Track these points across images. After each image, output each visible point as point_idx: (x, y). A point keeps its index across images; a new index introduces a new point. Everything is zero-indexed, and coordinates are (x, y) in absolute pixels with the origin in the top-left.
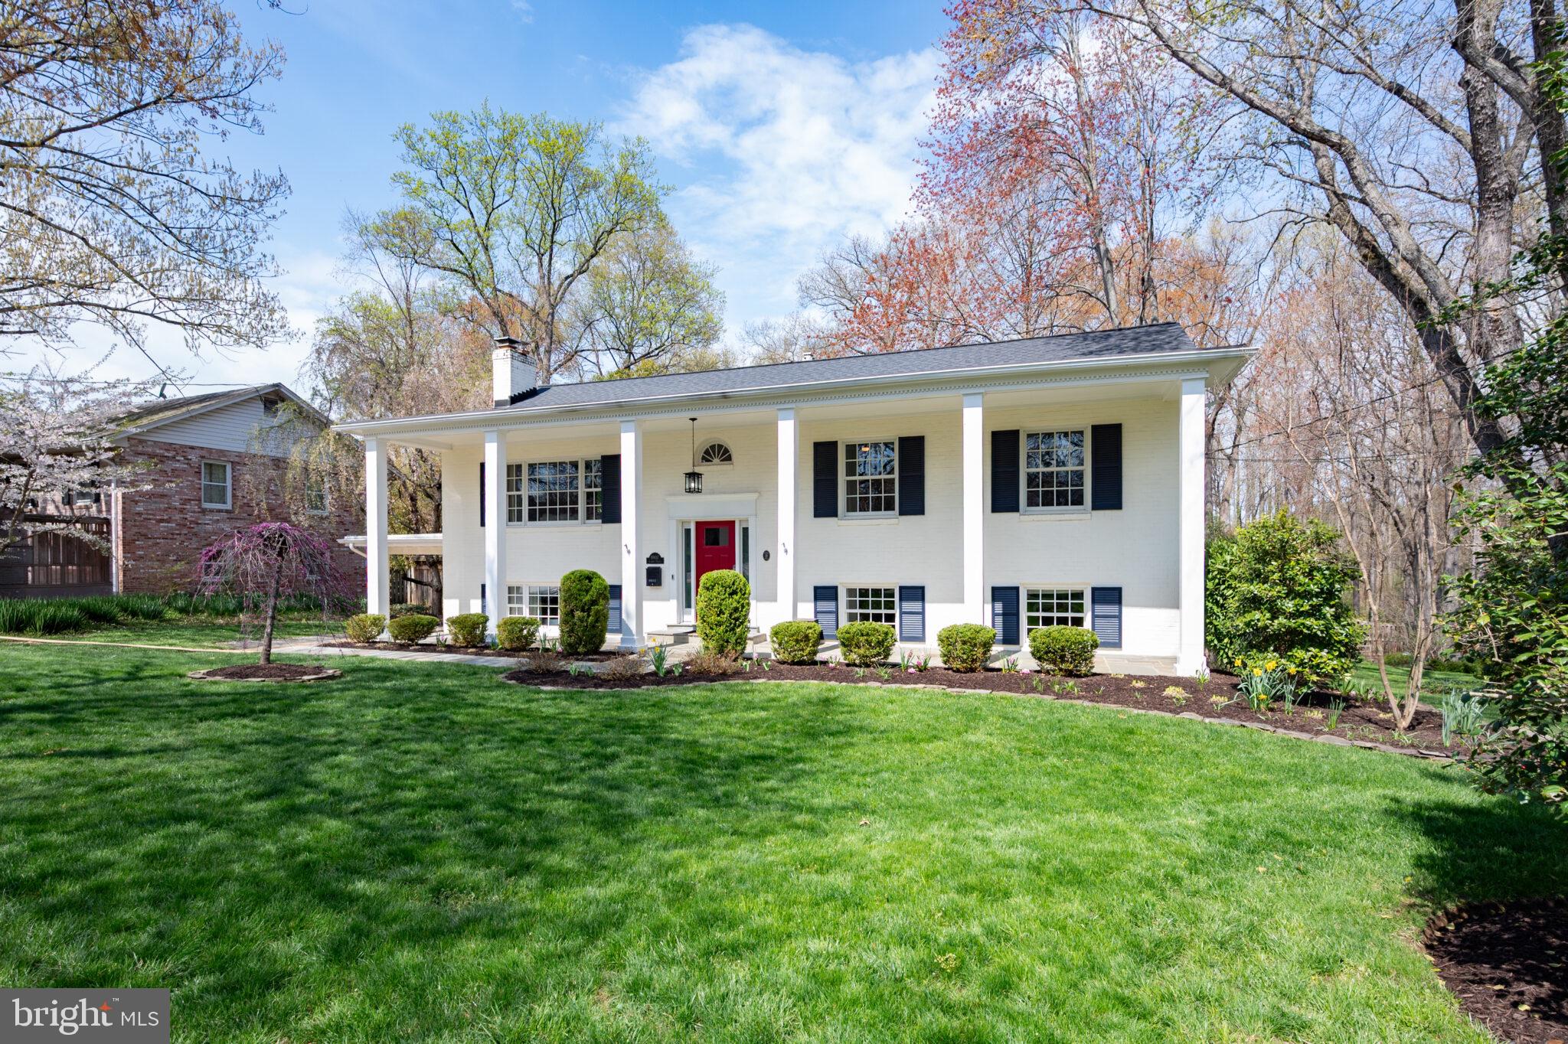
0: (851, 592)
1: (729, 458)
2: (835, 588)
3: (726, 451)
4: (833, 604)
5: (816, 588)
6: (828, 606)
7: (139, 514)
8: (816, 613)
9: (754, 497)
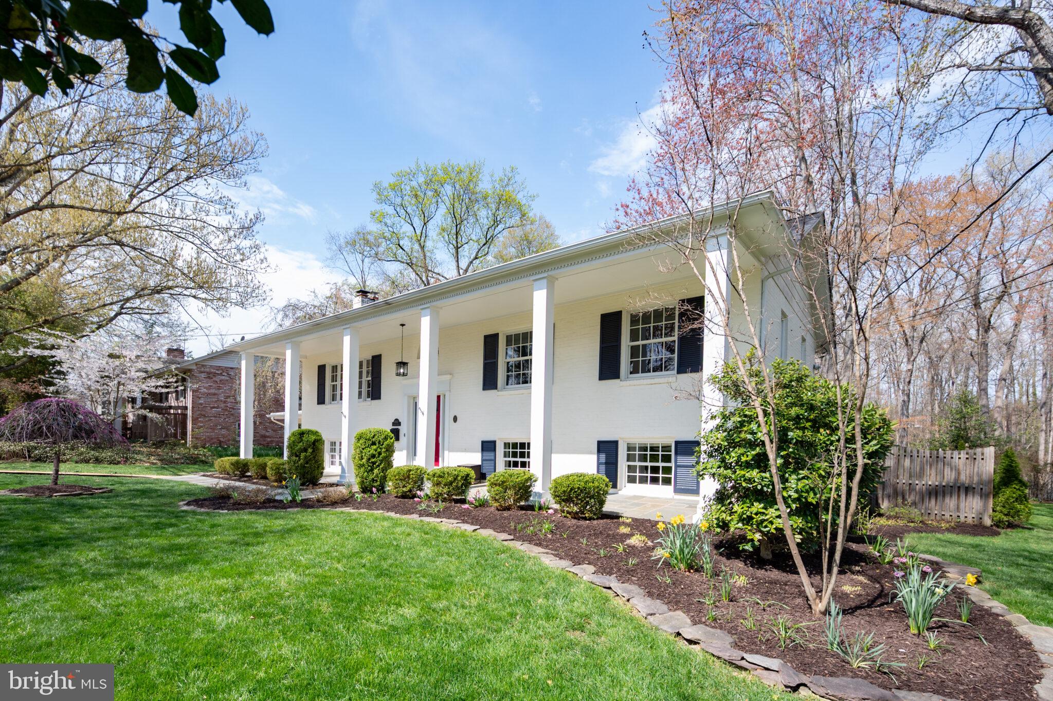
0: (507, 445)
2: (494, 442)
4: (492, 454)
5: (483, 442)
6: (489, 455)
7: (201, 404)
8: (483, 460)
9: (449, 377)
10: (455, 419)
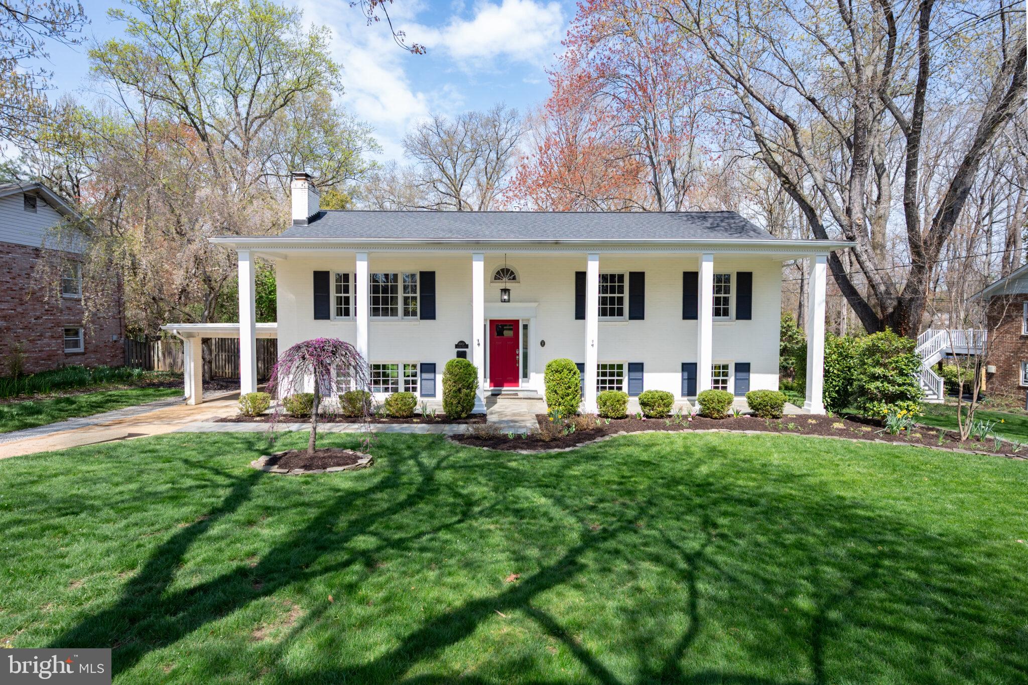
1: (514, 278)
3: (512, 273)
9: (534, 305)
10: (543, 344)
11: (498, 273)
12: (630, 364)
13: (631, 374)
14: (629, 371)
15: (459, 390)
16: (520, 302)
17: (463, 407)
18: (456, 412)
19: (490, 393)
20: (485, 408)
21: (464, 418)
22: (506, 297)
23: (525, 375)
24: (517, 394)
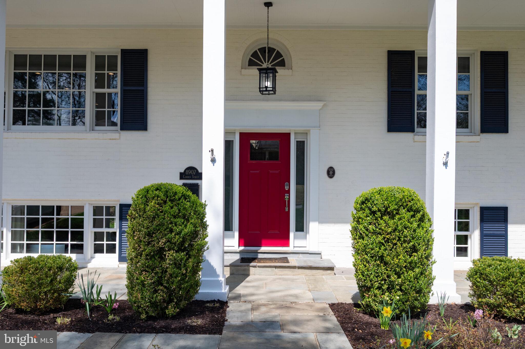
1: (282, 64)
3: (279, 55)
9: (319, 105)
10: (331, 173)
11: (255, 55)
12: (483, 210)
13: (486, 226)
14: (482, 220)
15: (160, 253)
16: (293, 100)
17: (170, 293)
18: (154, 305)
19: (237, 257)
20: (225, 289)
21: (174, 317)
22: (269, 84)
23: (300, 227)
24: (286, 260)
